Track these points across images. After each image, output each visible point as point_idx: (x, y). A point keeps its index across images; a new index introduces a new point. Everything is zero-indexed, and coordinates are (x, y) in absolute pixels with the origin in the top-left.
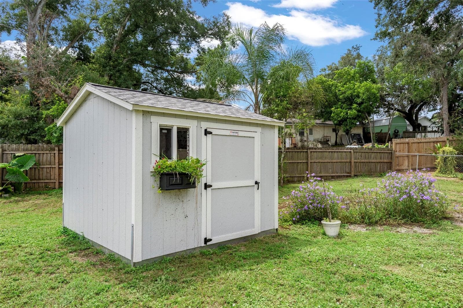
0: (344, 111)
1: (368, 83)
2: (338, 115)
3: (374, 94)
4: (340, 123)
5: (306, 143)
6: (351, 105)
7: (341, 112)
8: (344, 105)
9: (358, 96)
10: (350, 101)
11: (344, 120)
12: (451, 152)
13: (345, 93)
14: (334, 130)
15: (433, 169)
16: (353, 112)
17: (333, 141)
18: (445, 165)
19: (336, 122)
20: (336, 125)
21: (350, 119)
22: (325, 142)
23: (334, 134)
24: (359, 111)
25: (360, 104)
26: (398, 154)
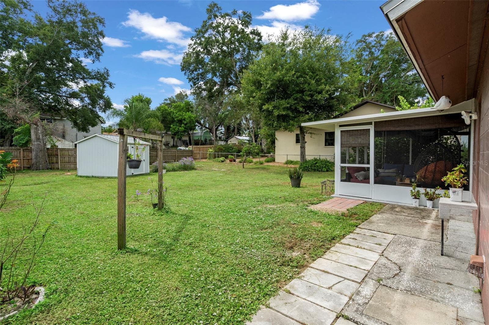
0: (177, 127)
1: (189, 114)
2: (174, 129)
3: (192, 120)
4: (175, 134)
5: (155, 145)
6: (181, 124)
7: (176, 128)
8: (178, 124)
9: (184, 120)
10: (180, 122)
11: (177, 132)
12: (212, 152)
13: (178, 117)
14: (172, 138)
15: (206, 158)
16: (182, 129)
17: (171, 144)
18: (210, 156)
19: (173, 133)
20: (173, 135)
21: (181, 132)
22: (167, 144)
23: (172, 139)
24: (185, 128)
25: (186, 124)
26: (195, 152)
